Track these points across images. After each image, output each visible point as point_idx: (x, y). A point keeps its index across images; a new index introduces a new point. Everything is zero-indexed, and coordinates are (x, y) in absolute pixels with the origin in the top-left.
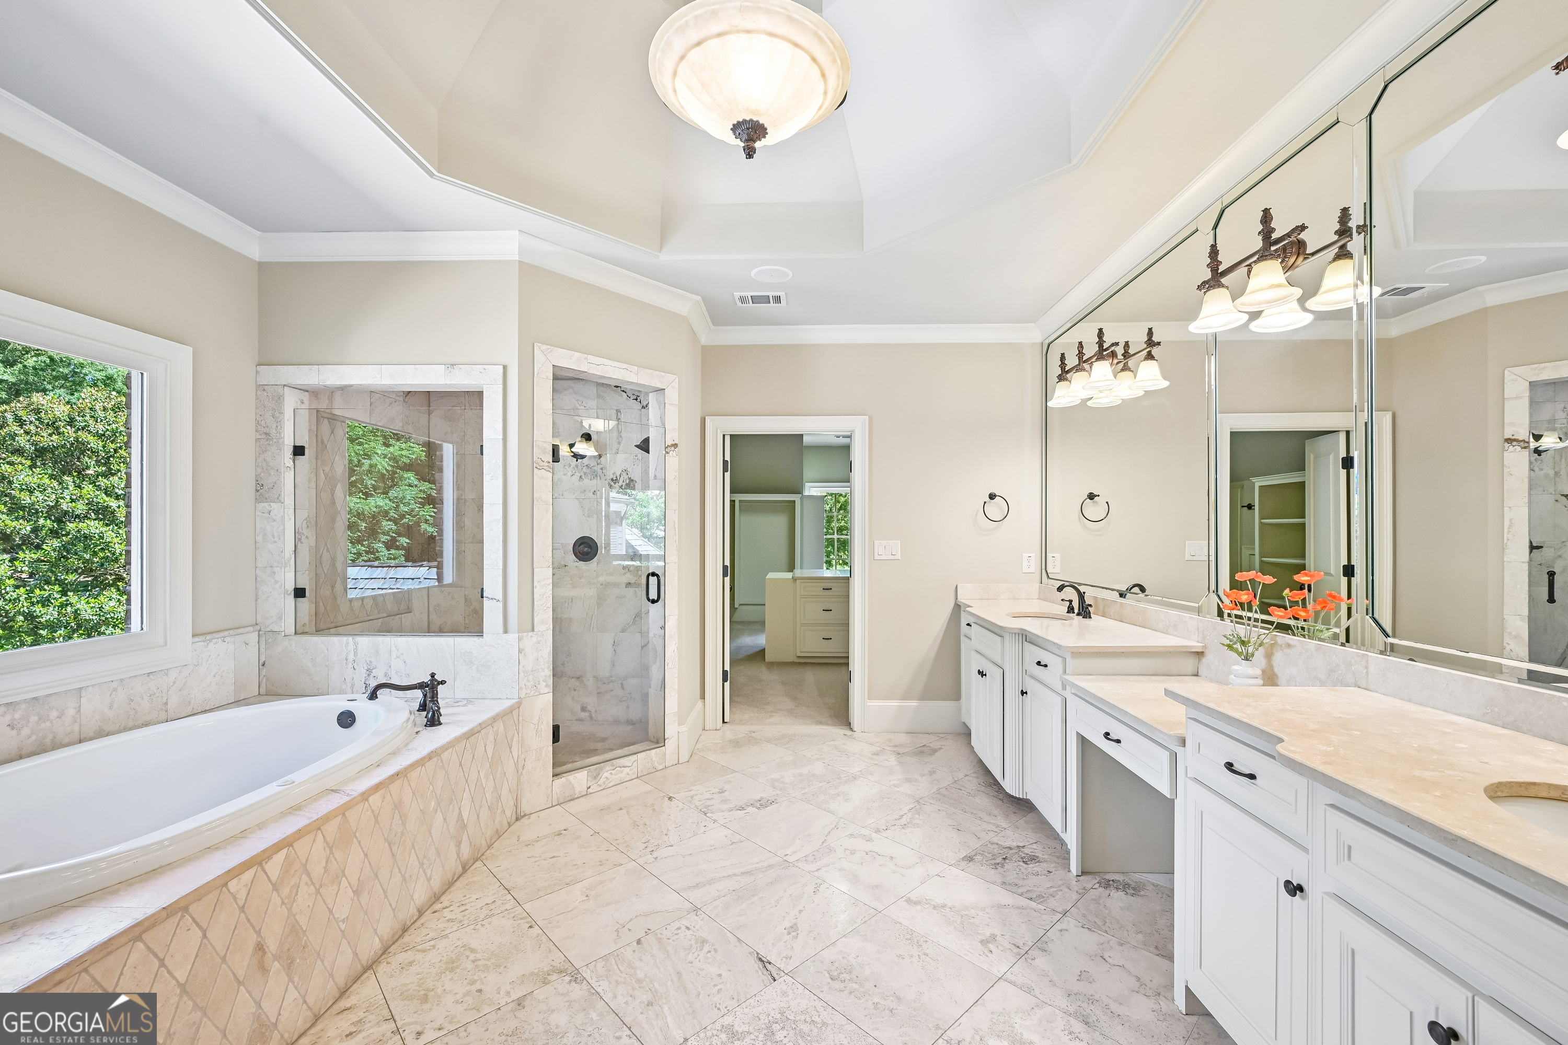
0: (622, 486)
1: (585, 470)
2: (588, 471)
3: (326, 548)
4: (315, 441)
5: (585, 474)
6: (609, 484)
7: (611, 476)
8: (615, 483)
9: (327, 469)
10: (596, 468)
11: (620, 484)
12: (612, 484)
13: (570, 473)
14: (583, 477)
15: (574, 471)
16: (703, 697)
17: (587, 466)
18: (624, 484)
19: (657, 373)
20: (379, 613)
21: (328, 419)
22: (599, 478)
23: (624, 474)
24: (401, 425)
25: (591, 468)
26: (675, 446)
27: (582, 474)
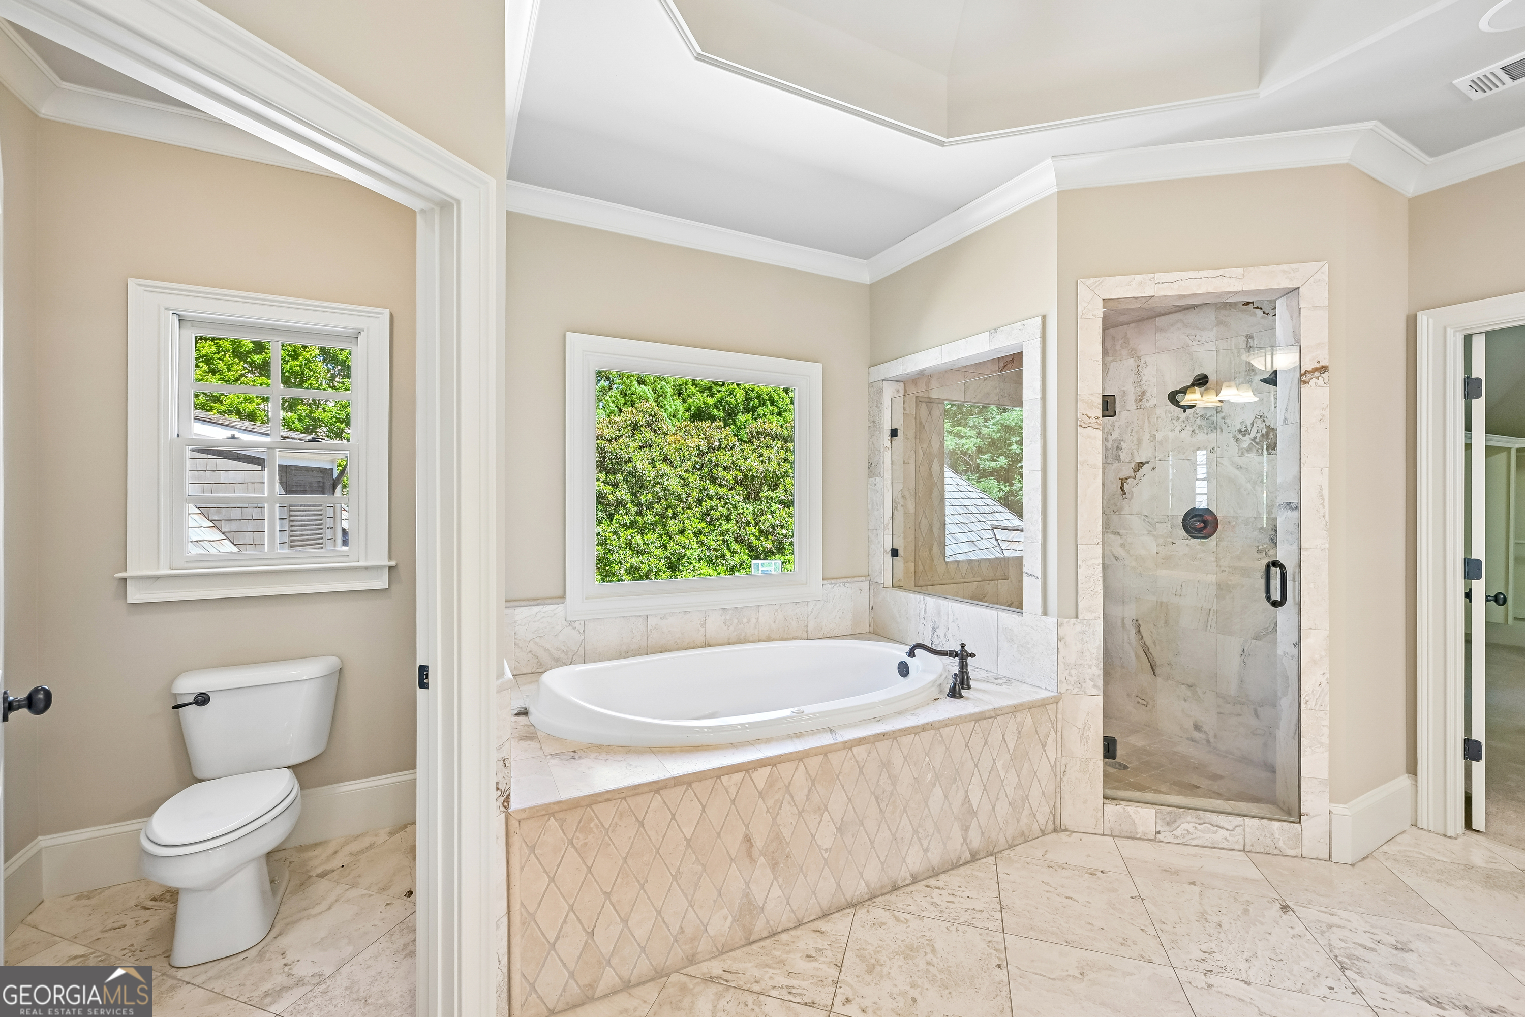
0: (1255, 438)
1: (1199, 422)
2: (1204, 423)
3: (924, 515)
4: (914, 423)
5: (1199, 427)
6: (1235, 437)
7: (1238, 426)
8: (1244, 435)
9: (925, 446)
10: (1214, 418)
11: (1252, 436)
12: (1240, 436)
13: (1179, 428)
14: (1197, 431)
15: (1184, 425)
16: (1412, 769)
17: (1202, 416)
18: (1259, 435)
19: (1285, 267)
20: (974, 577)
21: (926, 402)
22: (1219, 430)
23: (1259, 421)
24: (996, 398)
25: (1208, 419)
26: (1323, 369)
27: (1195, 427)
